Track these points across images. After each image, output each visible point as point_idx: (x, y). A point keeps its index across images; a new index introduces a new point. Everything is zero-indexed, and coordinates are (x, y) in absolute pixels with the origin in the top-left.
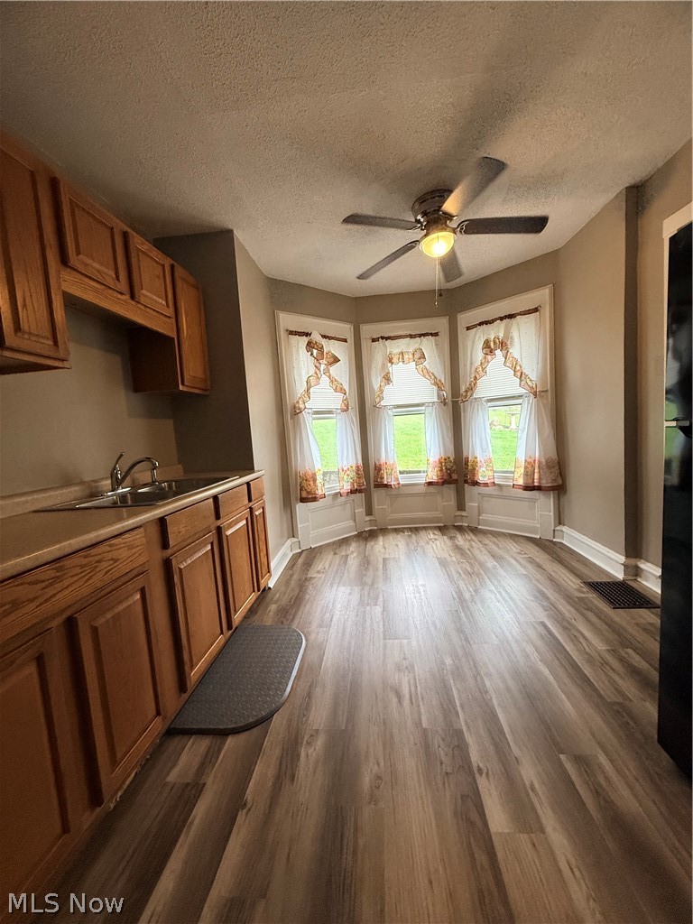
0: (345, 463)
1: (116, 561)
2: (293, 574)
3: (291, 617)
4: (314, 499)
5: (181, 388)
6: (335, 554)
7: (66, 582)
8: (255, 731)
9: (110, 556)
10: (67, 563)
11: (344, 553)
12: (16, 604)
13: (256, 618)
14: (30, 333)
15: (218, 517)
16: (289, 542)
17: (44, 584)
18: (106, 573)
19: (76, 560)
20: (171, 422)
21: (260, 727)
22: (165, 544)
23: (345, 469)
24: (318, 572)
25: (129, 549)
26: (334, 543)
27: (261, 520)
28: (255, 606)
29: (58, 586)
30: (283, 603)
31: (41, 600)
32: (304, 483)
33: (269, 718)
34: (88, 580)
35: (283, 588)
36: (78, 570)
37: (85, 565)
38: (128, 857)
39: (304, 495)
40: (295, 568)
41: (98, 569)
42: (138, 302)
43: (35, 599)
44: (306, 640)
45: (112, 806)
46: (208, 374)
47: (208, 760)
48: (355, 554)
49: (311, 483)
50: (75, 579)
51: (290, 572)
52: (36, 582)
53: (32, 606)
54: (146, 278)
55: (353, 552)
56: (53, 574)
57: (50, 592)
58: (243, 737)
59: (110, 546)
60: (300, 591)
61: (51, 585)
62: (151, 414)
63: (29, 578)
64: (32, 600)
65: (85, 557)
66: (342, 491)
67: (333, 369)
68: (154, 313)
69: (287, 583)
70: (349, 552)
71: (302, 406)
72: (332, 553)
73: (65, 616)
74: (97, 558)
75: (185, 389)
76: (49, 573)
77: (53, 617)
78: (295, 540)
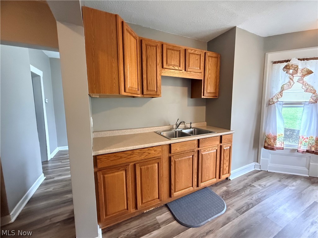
0: (305, 134)
1: (149, 153)
2: (246, 179)
3: (228, 197)
4: (272, 149)
5: (203, 97)
6: (280, 181)
7: (133, 156)
8: (182, 227)
9: (148, 152)
10: (135, 151)
11: (285, 183)
12: (121, 157)
13: (215, 188)
14: (150, 90)
15: (198, 147)
16: (254, 164)
17: (128, 155)
18: (146, 156)
19: (138, 151)
20: (205, 107)
21: (185, 227)
22: (170, 152)
23: (305, 137)
24: (260, 185)
25: (155, 151)
26: (285, 175)
27: (228, 152)
28: (219, 183)
29: (132, 156)
30: (230, 189)
31: (127, 158)
32: (267, 140)
33: (189, 227)
34: (140, 156)
35: (236, 183)
36: (137, 153)
37: (140, 153)
38: (139, 226)
39: (266, 145)
40: (249, 177)
41: (143, 155)
42: (188, 71)
43: (126, 157)
44: (226, 212)
45: (145, 212)
46: (217, 90)
47: (166, 222)
48: (293, 188)
49: (272, 141)
50: (137, 155)
51: (246, 177)
52: (127, 154)
53: (125, 159)
54: (191, 62)
55: (293, 186)
56: (131, 153)
57: (129, 157)
58: (178, 225)
59: (148, 149)
60: (242, 189)
61: (130, 155)
62: (196, 105)
63: (125, 153)
64: (124, 158)
65: (140, 151)
66: (298, 149)
67: (306, 79)
68: (194, 73)
69: (239, 182)
70: (290, 185)
71: (275, 100)
72: (278, 179)
73: (134, 163)
74: (144, 152)
75: (204, 97)
76: (130, 153)
77: (131, 162)
78: (257, 164)
